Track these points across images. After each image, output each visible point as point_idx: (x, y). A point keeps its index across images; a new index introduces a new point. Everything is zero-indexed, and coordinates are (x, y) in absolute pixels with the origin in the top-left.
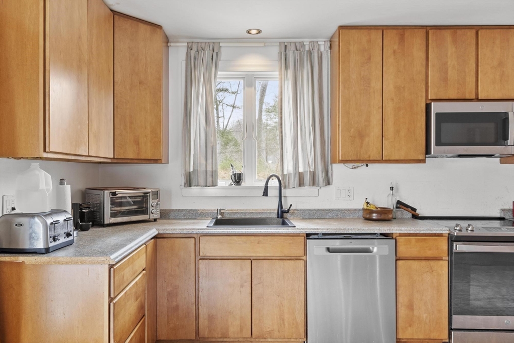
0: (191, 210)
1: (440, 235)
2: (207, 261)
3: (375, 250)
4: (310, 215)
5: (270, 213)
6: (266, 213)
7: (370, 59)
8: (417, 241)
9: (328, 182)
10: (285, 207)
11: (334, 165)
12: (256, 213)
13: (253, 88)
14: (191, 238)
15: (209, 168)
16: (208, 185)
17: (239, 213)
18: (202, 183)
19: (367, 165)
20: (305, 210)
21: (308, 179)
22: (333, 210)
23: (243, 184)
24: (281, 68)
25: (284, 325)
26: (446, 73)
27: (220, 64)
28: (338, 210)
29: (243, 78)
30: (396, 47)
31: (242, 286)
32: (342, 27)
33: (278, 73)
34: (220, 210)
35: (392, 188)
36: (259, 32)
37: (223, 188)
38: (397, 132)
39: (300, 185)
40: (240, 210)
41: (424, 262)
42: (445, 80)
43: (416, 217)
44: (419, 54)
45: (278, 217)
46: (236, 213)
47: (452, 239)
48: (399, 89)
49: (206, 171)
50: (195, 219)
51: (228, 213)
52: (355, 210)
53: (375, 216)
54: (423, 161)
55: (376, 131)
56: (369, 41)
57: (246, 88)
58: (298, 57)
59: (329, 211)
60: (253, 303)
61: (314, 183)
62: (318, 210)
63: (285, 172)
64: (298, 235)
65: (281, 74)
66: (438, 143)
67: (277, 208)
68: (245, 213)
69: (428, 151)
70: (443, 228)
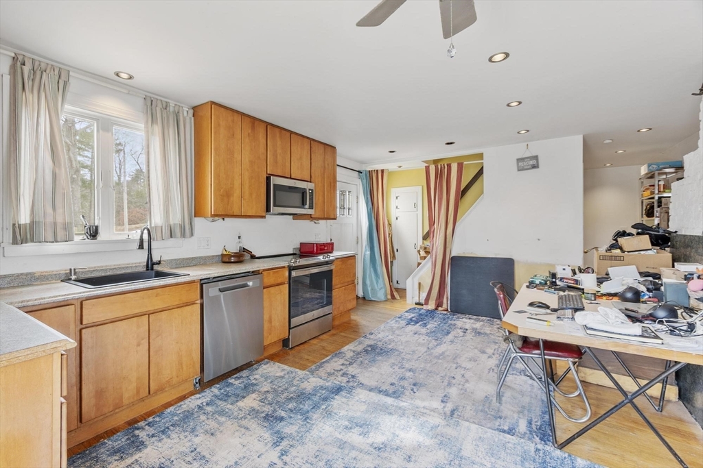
0: (22, 274)
1: (283, 267)
2: (93, 328)
3: (250, 284)
4: (176, 264)
5: (136, 266)
6: (131, 267)
7: (233, 135)
8: (274, 273)
9: (192, 235)
10: (155, 259)
11: (196, 218)
12: (120, 268)
13: (110, 134)
14: (68, 305)
15: (60, 220)
16: (59, 240)
17: (97, 270)
18: (50, 238)
19: (224, 219)
20: (172, 261)
21: (178, 232)
22: (196, 258)
23: (99, 238)
24: (147, 122)
25: (182, 368)
26: (277, 157)
27: (69, 96)
28: (200, 258)
29: (97, 120)
30: (250, 131)
31: (138, 345)
32: (213, 103)
33: (143, 126)
34: (75, 269)
35: (239, 237)
36: (131, 78)
37: (77, 244)
38: (251, 194)
39: (171, 237)
40: (98, 267)
41: (277, 287)
42: (276, 161)
43: (253, 257)
44: (263, 141)
45: (147, 270)
46: (94, 271)
47: (291, 269)
48: (252, 163)
49: (55, 224)
50: (29, 285)
51: (83, 272)
52: (213, 256)
53: (233, 259)
54: (263, 217)
55: (237, 193)
56: (233, 121)
57: (101, 131)
58: (165, 115)
59: (193, 259)
60: (151, 359)
61: (183, 235)
62: (183, 259)
63: (153, 225)
64: (193, 282)
65: (146, 127)
66: (275, 205)
67: (146, 260)
68: (106, 270)
69: (268, 210)
70: (284, 262)
